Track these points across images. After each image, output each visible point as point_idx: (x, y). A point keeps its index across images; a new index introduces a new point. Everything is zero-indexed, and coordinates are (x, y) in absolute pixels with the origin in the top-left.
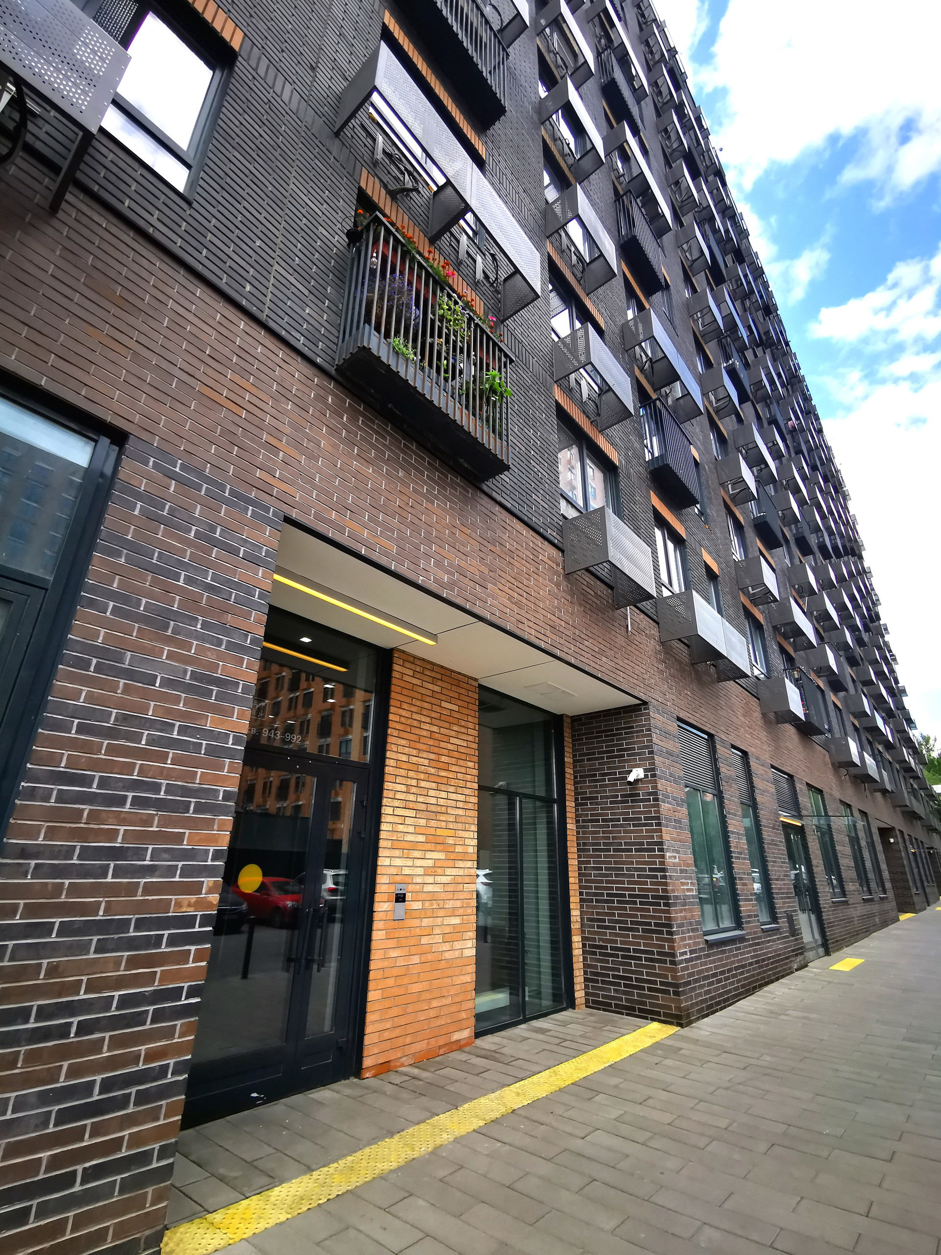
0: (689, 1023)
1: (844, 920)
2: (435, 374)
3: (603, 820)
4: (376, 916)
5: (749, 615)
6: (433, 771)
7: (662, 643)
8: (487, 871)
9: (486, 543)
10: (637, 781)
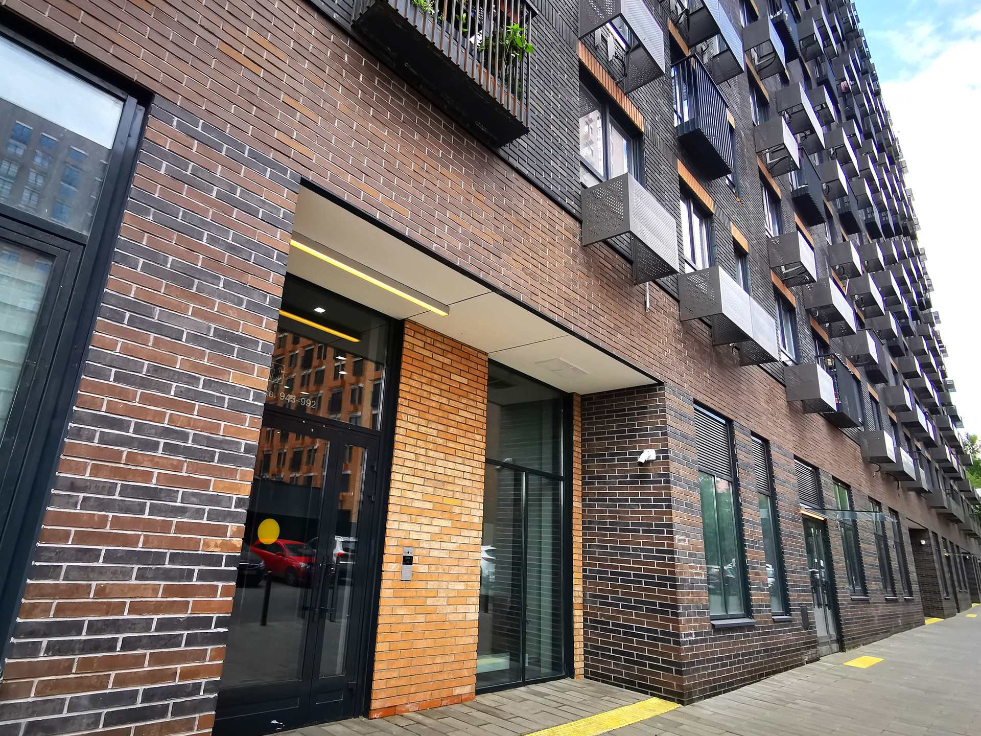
0: (691, 702)
1: (863, 618)
2: (453, 29)
3: (610, 500)
4: (385, 576)
5: (779, 297)
6: (441, 441)
7: (682, 322)
8: (489, 547)
9: (501, 211)
10: (648, 462)
